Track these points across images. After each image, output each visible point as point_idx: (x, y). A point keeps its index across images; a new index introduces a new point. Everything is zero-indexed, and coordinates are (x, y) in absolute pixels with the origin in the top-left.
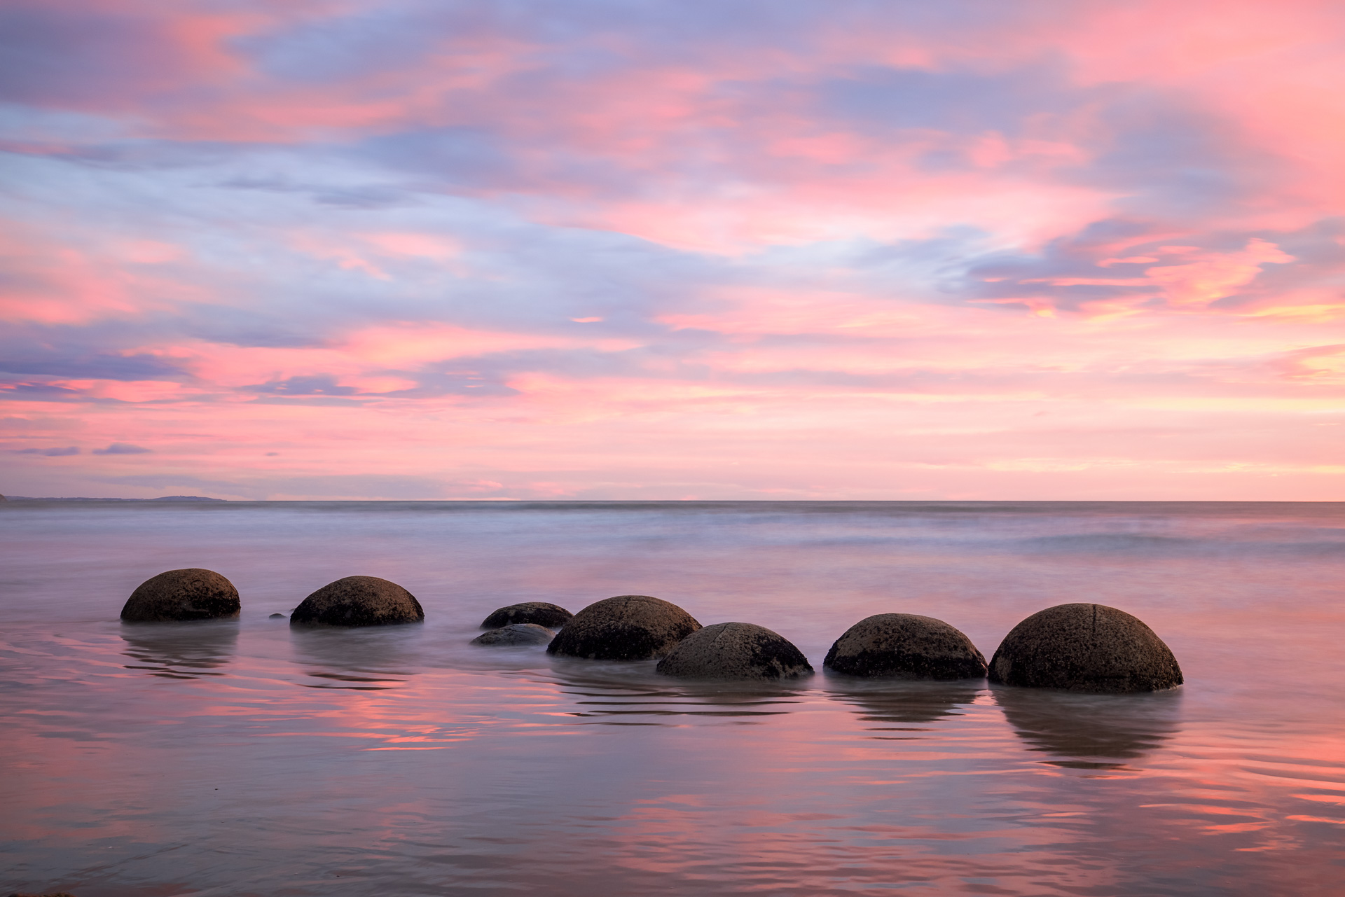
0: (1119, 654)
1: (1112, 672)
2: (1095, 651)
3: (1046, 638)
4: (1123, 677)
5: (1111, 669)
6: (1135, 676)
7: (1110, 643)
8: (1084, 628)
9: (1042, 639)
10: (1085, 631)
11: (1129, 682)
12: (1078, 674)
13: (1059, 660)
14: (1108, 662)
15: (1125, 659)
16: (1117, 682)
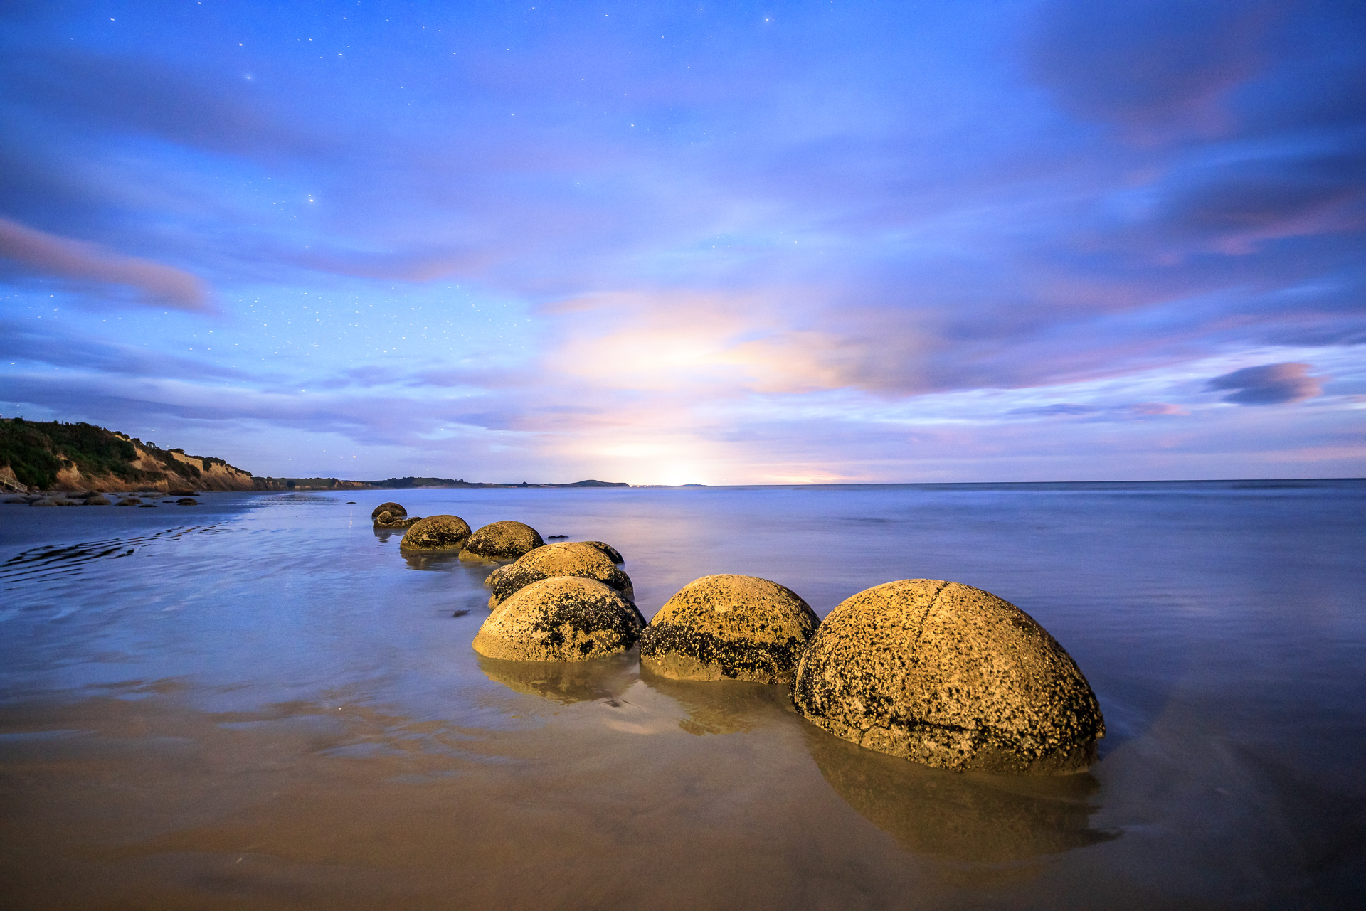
0: (957, 684)
1: (942, 714)
2: (915, 672)
3: (847, 636)
4: (961, 730)
5: (939, 710)
6: (986, 729)
7: (944, 660)
8: (904, 628)
9: (841, 637)
10: (904, 633)
11: (973, 740)
12: (880, 709)
13: (855, 678)
14: (935, 695)
15: (968, 693)
16: (949, 738)
